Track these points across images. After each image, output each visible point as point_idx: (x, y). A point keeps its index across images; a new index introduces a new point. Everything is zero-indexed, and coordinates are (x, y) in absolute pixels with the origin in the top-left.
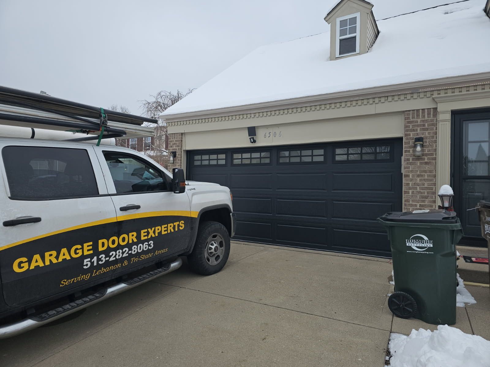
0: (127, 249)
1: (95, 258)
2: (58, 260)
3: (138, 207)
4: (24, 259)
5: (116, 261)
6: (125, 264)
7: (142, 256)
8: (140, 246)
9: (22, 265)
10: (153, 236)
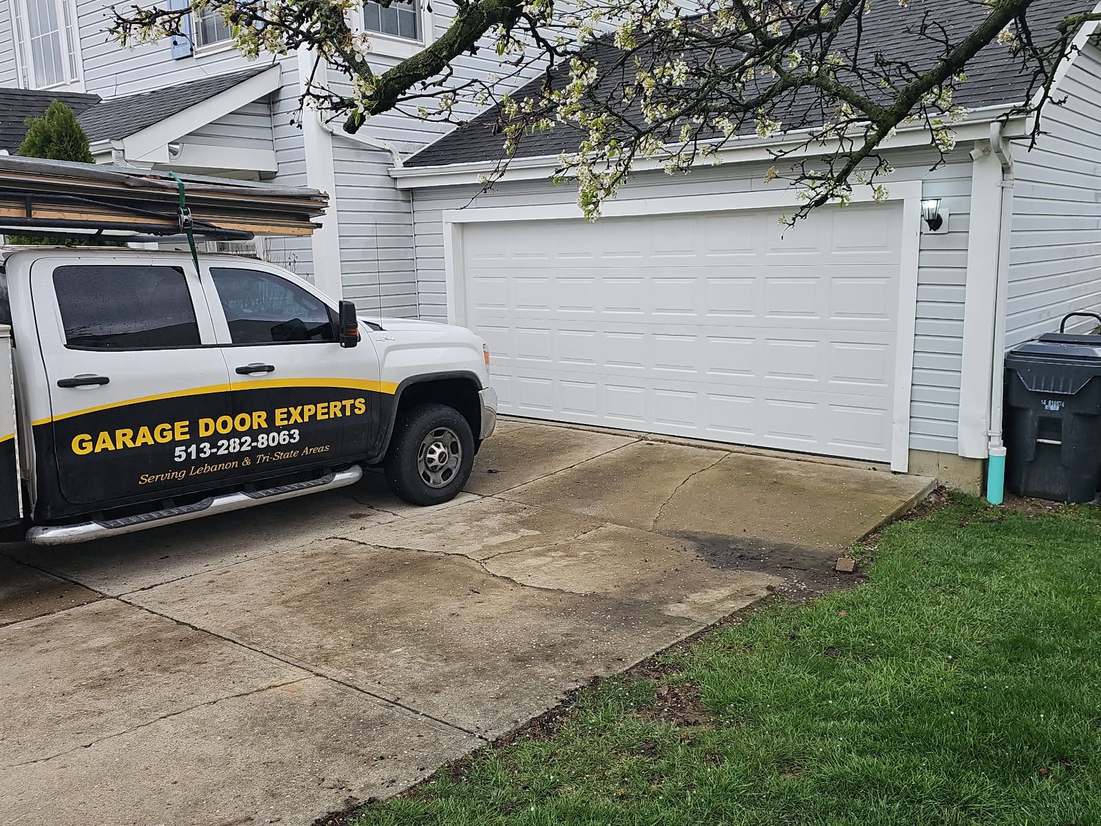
0: (249, 439)
1: (194, 447)
2: (134, 443)
3: (270, 369)
4: (87, 437)
5: (229, 457)
6: (245, 463)
7: (278, 454)
8: (274, 437)
9: (84, 445)
10: (300, 421)
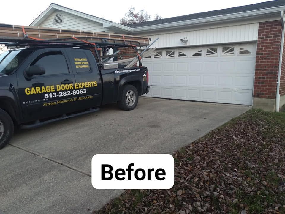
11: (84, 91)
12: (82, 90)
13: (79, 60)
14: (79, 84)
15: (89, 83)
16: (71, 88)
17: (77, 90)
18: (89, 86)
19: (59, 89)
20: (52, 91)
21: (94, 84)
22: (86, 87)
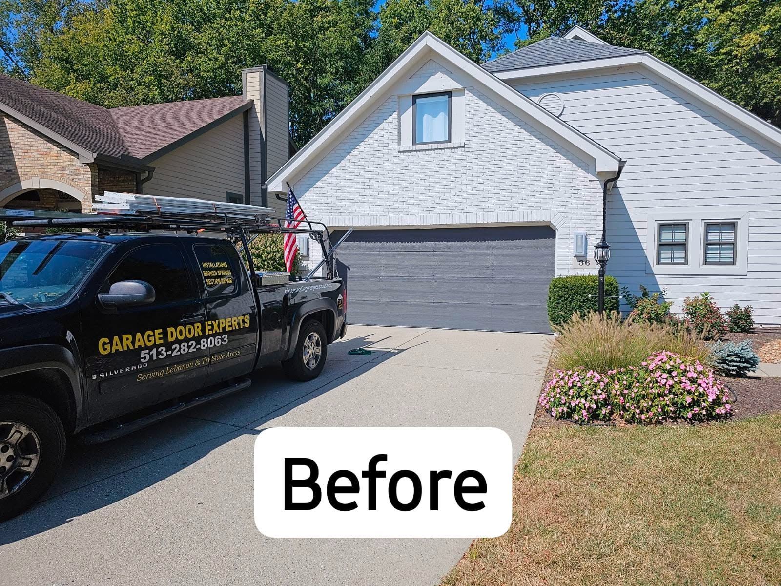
11: (223, 340)
12: (219, 337)
13: (212, 265)
14: (213, 322)
15: (233, 319)
16: (198, 334)
17: (210, 338)
18: (234, 326)
19: (172, 337)
20: (158, 342)
21: (244, 322)
22: (228, 329)
